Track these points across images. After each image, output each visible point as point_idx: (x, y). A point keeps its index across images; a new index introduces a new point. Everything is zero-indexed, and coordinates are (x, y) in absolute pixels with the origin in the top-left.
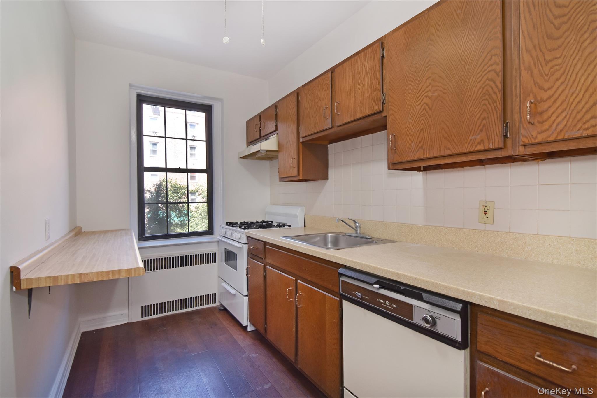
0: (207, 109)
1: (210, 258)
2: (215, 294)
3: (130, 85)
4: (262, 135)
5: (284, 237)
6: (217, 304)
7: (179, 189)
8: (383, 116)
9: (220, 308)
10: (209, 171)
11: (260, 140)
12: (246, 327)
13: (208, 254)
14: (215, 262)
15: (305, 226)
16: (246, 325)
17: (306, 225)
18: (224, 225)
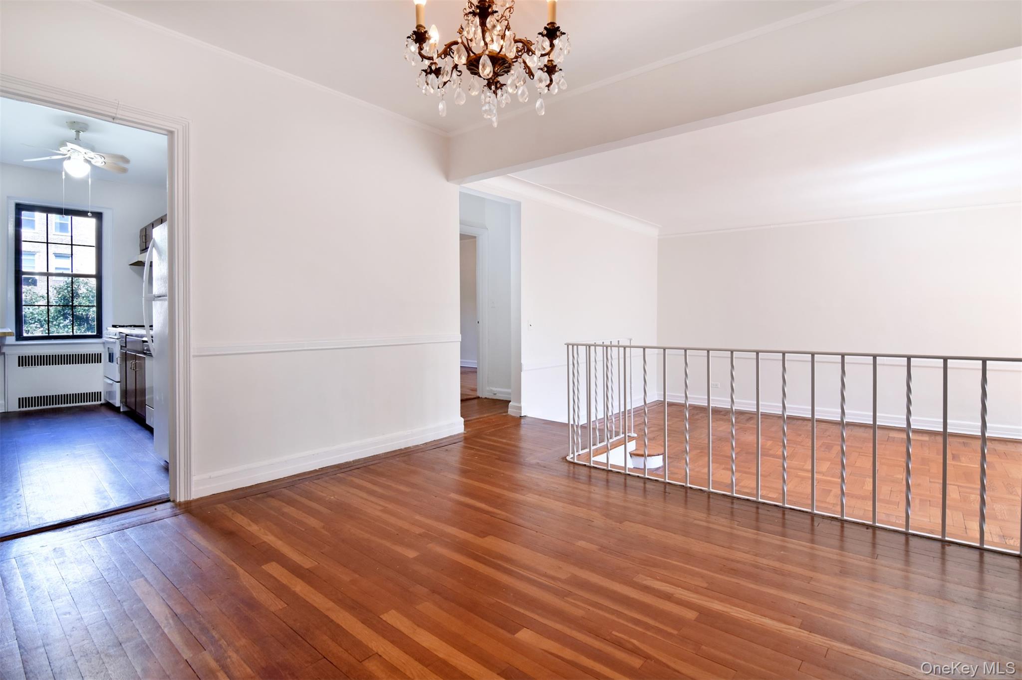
0: (97, 216)
1: (96, 358)
2: (100, 393)
3: (8, 197)
9: (104, 402)
10: (99, 277)
12: (119, 408)
13: (95, 354)
14: (100, 362)
16: (119, 406)
18: (110, 327)
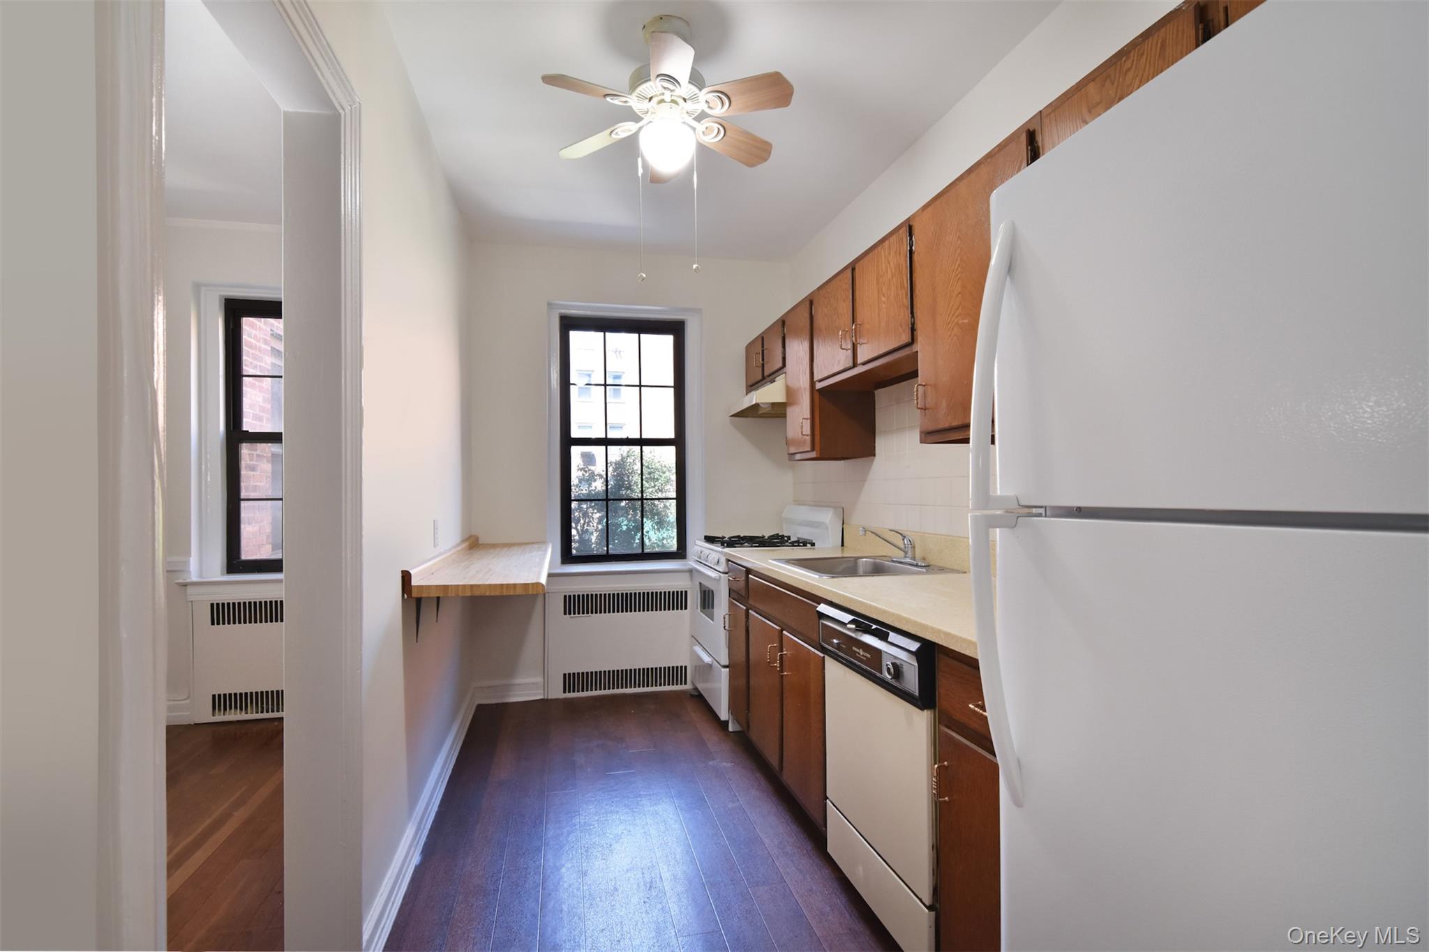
0: (675, 328)
1: (676, 600)
2: (686, 667)
3: (549, 304)
4: (766, 374)
5: (775, 560)
6: (688, 687)
7: (659, 471)
8: (914, 351)
9: (692, 693)
10: (679, 441)
11: (763, 382)
12: (726, 723)
13: (673, 592)
14: (686, 608)
15: (843, 545)
16: (727, 719)
17: (845, 544)
18: (700, 540)
